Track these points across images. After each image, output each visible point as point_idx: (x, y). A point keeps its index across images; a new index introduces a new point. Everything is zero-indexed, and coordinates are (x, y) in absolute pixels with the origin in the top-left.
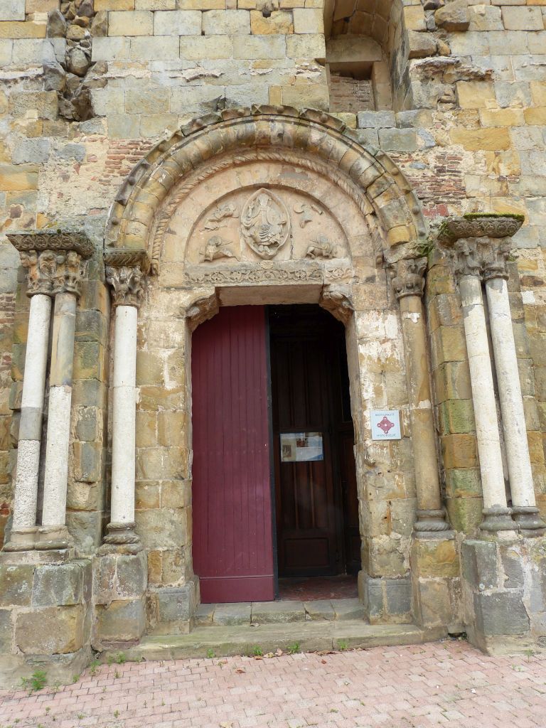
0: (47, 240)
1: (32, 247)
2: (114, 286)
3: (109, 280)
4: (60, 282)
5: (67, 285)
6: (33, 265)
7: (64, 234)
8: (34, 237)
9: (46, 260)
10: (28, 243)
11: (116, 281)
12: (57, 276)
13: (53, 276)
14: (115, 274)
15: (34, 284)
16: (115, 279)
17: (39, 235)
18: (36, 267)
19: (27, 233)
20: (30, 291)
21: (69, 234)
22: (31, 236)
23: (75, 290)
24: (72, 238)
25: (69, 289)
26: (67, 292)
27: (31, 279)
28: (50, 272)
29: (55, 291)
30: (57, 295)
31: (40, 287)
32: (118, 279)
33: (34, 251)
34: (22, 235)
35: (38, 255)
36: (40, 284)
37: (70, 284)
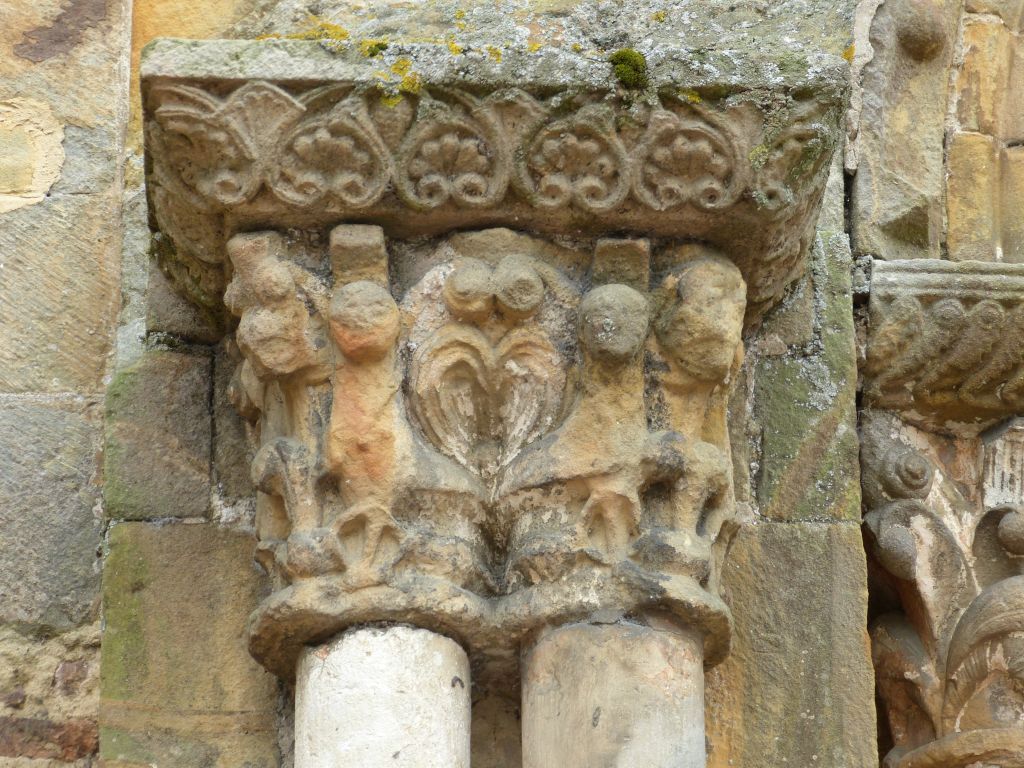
0: (508, 138)
2: (927, 585)
3: (890, 533)
6: (363, 358)
7: (668, 99)
8: (399, 109)
9: (473, 321)
11: (946, 555)
14: (937, 492)
15: (355, 527)
18: (388, 377)
19: (339, 70)
20: (308, 596)
22: (373, 96)
23: (711, 600)
24: (743, 136)
25: (679, 587)
27: (330, 484)
28: (488, 430)
30: (545, 653)
31: (407, 557)
32: (963, 529)
34: (295, 87)
35: (399, 281)
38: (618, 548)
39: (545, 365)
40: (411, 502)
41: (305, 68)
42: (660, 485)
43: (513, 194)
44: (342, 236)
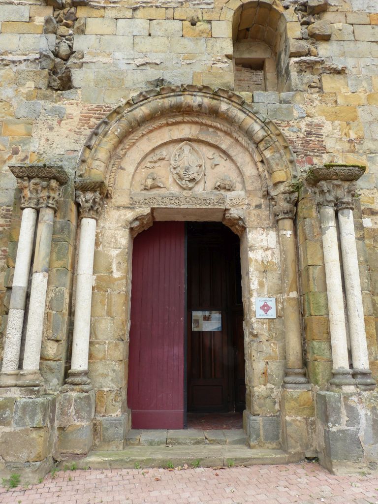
0: (36, 171)
1: (26, 175)
2: (81, 204)
3: (77, 200)
4: (44, 200)
5: (48, 203)
6: (26, 188)
7: (48, 168)
8: (27, 168)
9: (35, 185)
10: (23, 172)
11: (82, 201)
12: (41, 195)
13: (39, 196)
14: (82, 196)
15: (25, 200)
16: (82, 200)
17: (30, 167)
18: (28, 189)
19: (22, 165)
20: (22, 206)
21: (51, 167)
22: (25, 167)
23: (54, 206)
24: (53, 170)
25: (50, 205)
26: (48, 207)
27: (24, 197)
28: (37, 193)
29: (40, 206)
30: (41, 209)
31: (30, 203)
32: (84, 199)
33: (26, 178)
34: (19, 167)
35: (30, 181)
36: (30, 201)
37: (51, 201)
38: (45, 202)
39: (40, 188)
40: (30, 199)
41: (20, 165)
42: (49, 197)
43: (37, 175)
44: (24, 178)
